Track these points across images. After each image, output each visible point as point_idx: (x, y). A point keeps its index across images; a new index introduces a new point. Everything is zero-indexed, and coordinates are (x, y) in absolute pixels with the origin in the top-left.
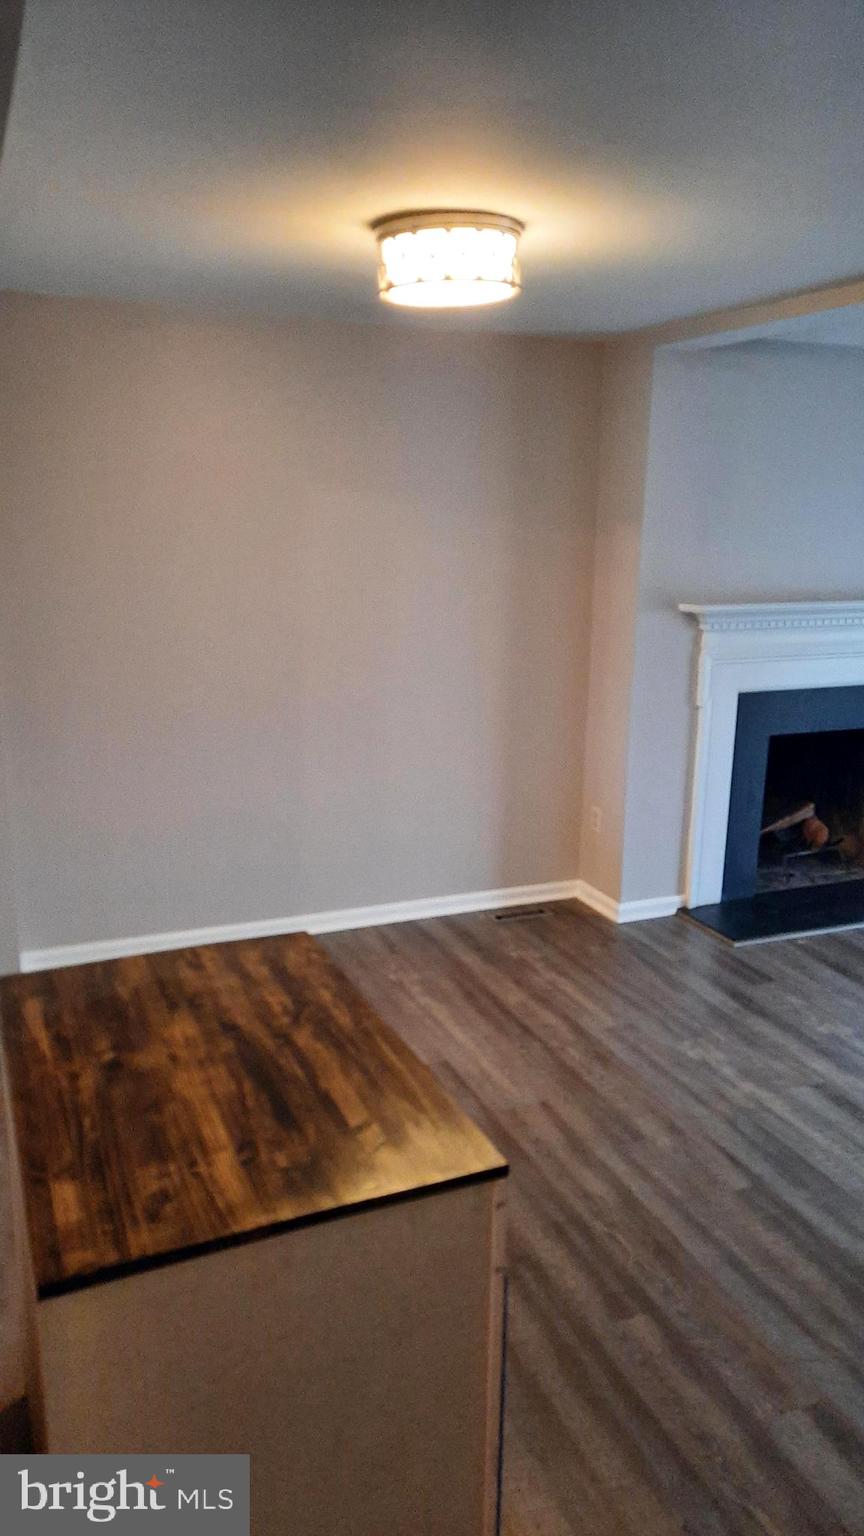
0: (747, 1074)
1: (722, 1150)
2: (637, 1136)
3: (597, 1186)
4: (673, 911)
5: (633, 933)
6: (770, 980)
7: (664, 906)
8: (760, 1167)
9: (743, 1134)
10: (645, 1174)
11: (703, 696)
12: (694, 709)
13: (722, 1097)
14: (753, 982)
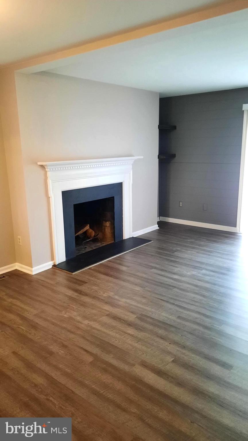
0: (85, 317)
1: (82, 348)
2: (51, 353)
3: (40, 380)
4: (51, 267)
5: (38, 277)
6: (86, 283)
7: (48, 265)
8: (96, 350)
9: (88, 340)
10: (57, 368)
11: (51, 194)
12: (48, 198)
13: (79, 328)
14: (80, 285)
